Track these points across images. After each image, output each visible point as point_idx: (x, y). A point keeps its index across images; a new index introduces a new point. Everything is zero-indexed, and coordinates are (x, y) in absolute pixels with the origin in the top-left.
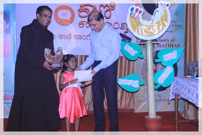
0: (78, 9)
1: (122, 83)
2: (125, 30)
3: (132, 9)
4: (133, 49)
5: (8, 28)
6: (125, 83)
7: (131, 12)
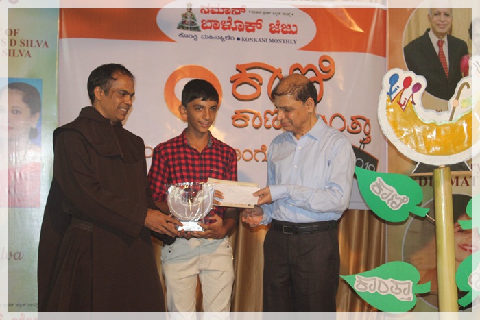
0: (232, 78)
1: (364, 287)
2: (362, 136)
3: (394, 79)
4: (395, 192)
5: (34, 127)
6: (372, 288)
7: (392, 85)
